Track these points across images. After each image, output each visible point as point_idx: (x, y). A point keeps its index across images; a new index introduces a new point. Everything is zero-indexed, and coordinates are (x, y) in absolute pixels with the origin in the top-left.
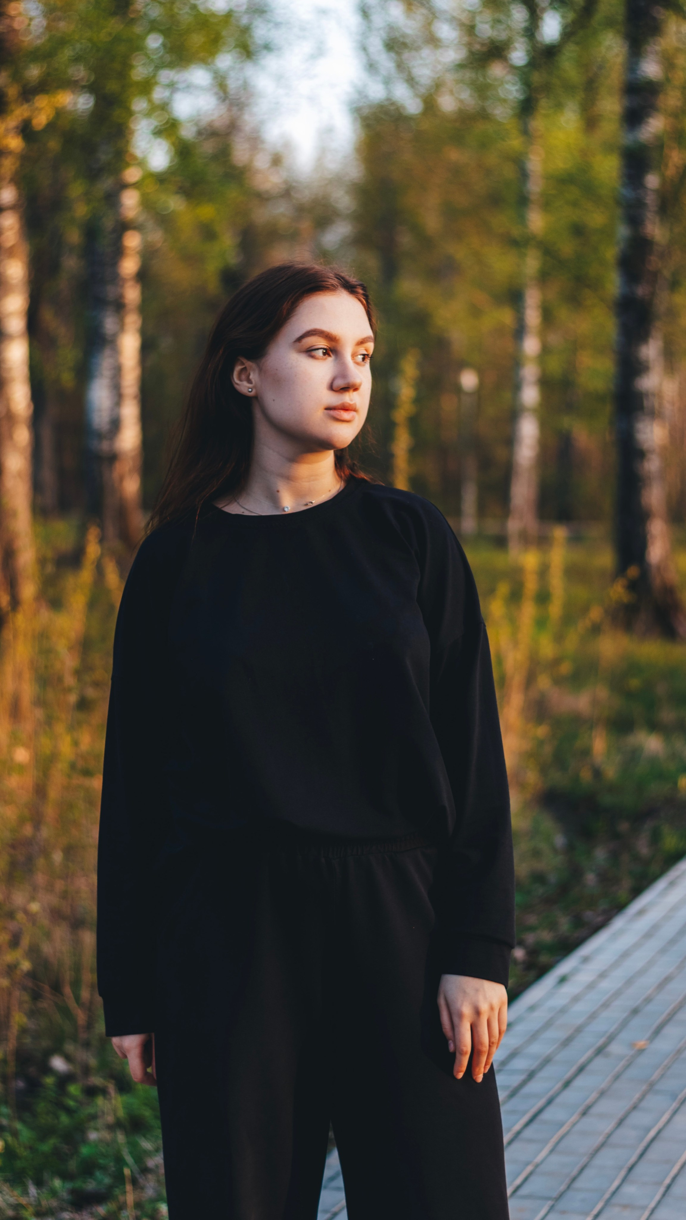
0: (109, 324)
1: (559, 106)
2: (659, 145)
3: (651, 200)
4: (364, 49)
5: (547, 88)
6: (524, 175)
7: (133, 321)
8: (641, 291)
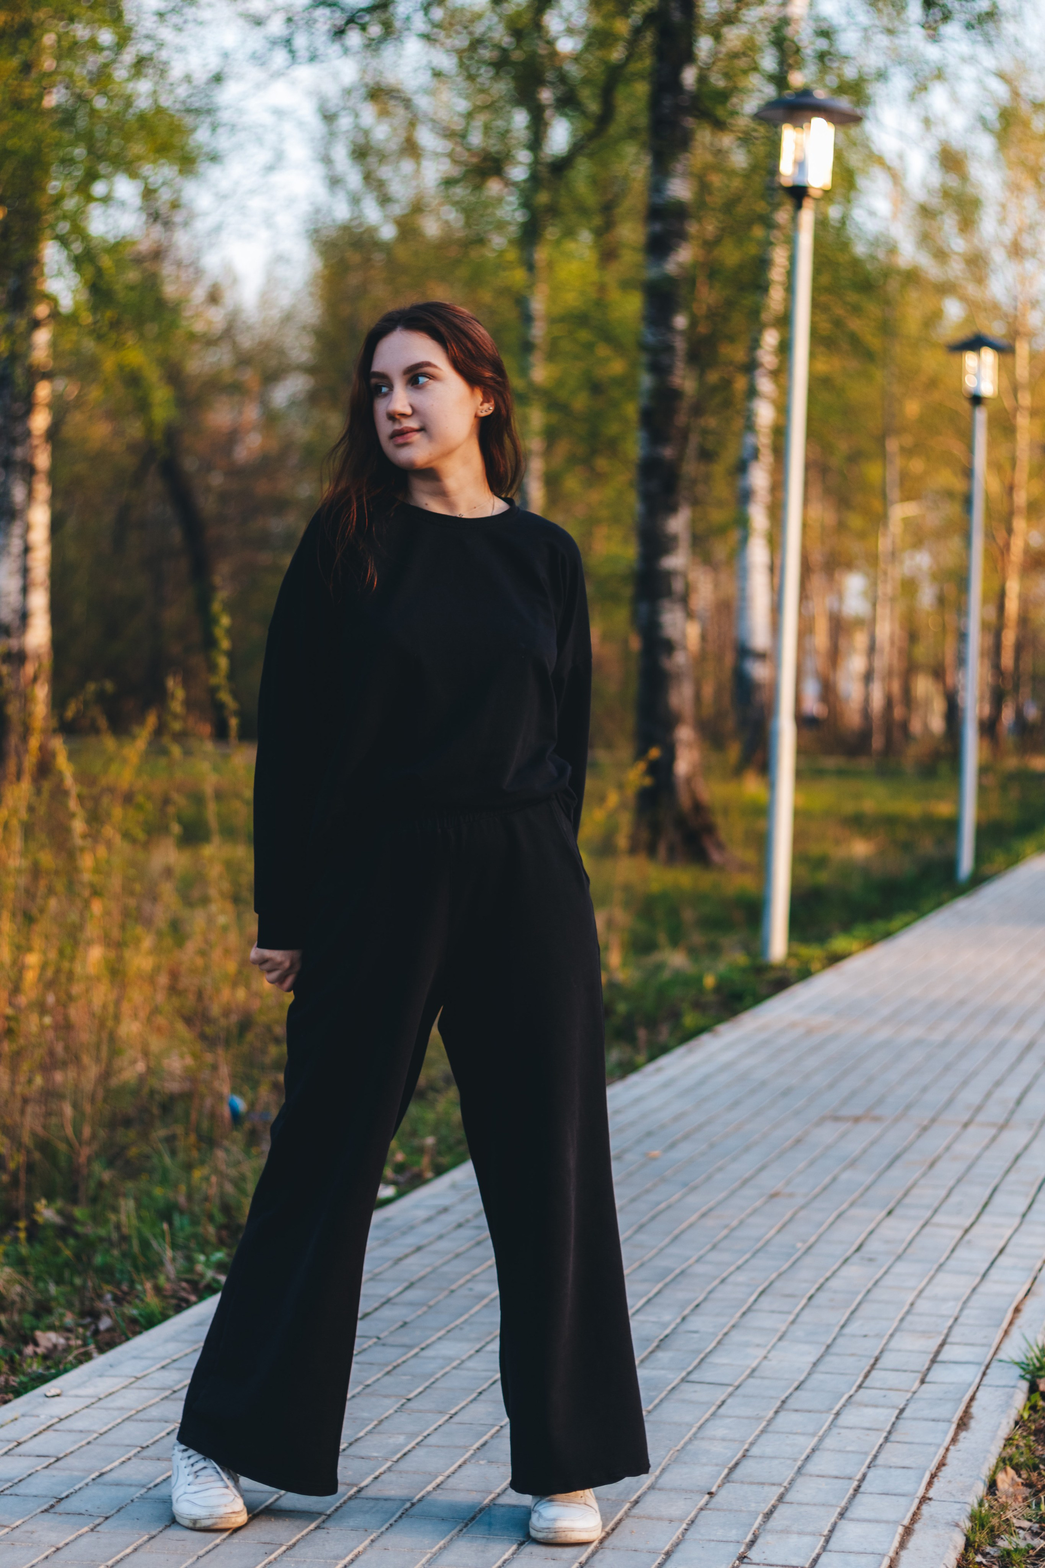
0: (18, 493)
1: (570, 233)
2: (689, 279)
3: (680, 345)
4: (327, 160)
5: (553, 210)
6: (527, 318)
7: (42, 490)
8: (668, 452)
